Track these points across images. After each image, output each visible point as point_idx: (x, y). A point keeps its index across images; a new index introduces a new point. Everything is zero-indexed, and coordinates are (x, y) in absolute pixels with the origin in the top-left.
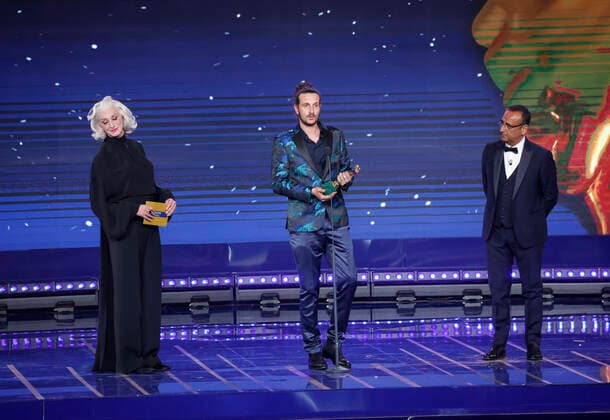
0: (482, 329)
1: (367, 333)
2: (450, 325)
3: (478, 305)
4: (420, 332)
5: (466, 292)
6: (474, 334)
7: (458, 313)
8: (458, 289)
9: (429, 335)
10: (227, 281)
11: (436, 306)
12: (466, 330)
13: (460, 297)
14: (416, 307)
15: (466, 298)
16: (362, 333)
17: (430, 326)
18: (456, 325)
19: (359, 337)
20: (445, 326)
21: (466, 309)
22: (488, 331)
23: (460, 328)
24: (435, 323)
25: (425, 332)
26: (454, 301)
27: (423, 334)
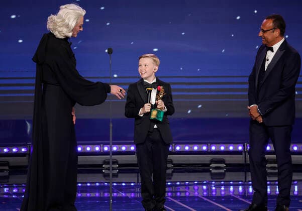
0: (224, 190)
1: (134, 192)
2: (200, 186)
3: (222, 171)
4: (176, 192)
5: (213, 161)
6: (218, 194)
7: (206, 177)
8: (207, 158)
9: (183, 194)
10: (23, 150)
11: (189, 171)
12: (212, 191)
13: (208, 165)
14: (173, 172)
15: (213, 165)
16: (131, 192)
17: (184, 187)
18: (205, 187)
19: (128, 195)
20: (196, 187)
21: (213, 175)
22: (230, 192)
23: (207, 189)
24: (189, 185)
25: (180, 192)
26: (203, 168)
27: (178, 194)
